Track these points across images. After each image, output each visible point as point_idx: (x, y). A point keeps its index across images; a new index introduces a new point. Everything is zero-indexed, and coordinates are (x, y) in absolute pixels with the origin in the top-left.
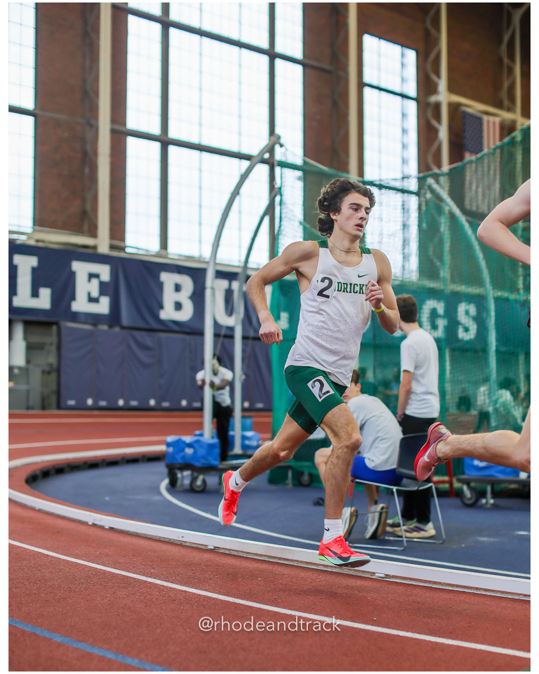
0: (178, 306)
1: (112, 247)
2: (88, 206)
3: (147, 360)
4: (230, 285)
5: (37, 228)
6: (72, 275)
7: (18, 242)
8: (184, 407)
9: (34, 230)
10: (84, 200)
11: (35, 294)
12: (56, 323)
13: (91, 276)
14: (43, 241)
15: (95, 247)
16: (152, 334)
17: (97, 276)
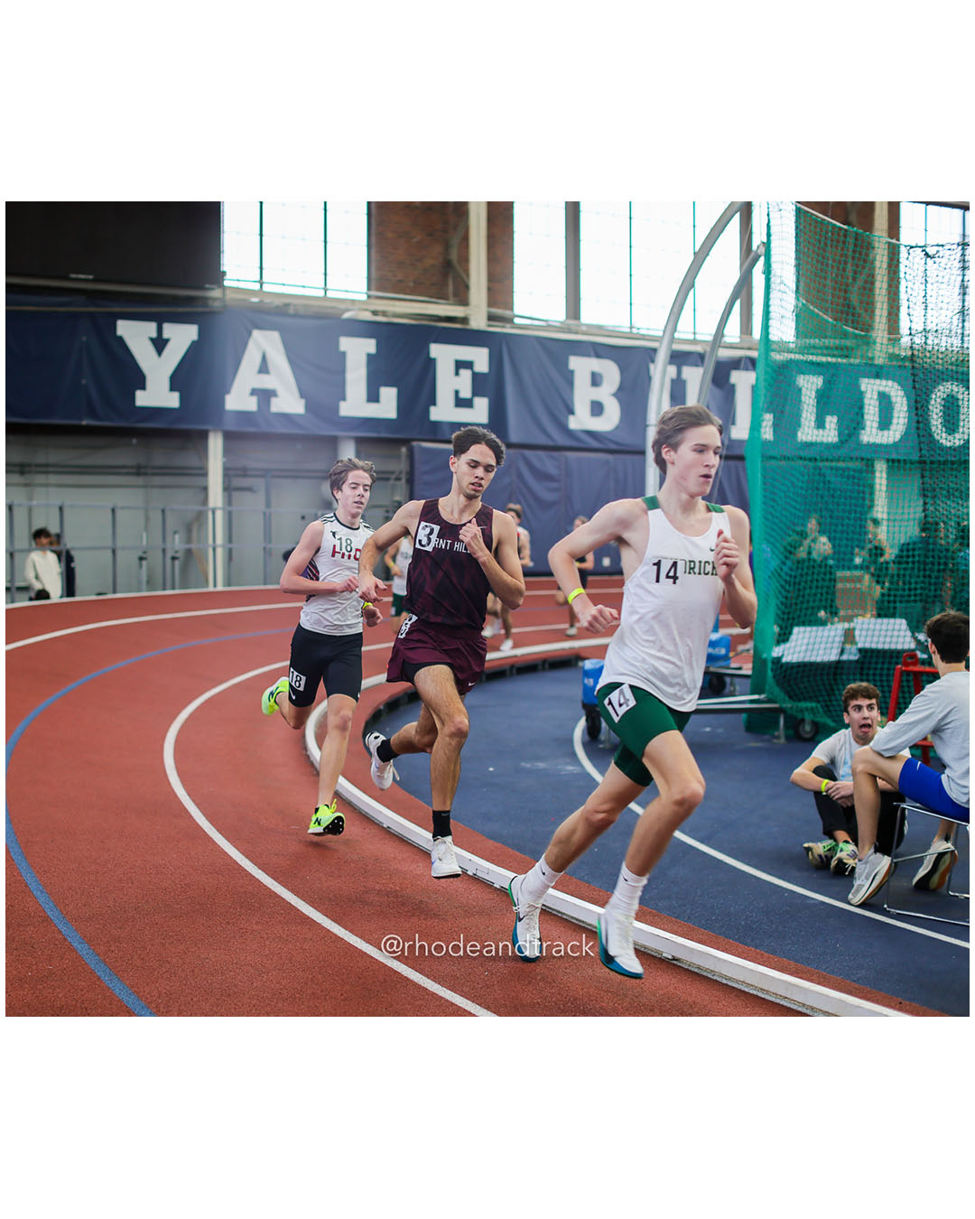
0: (597, 409)
1: (491, 318)
2: (454, 256)
3: (548, 496)
4: (679, 373)
5: (373, 293)
6: (430, 364)
7: (347, 315)
8: (607, 568)
9: (369, 297)
10: (447, 246)
11: (373, 397)
12: (406, 442)
13: (461, 365)
14: (384, 314)
15: (465, 320)
16: (555, 454)
17: (468, 365)
